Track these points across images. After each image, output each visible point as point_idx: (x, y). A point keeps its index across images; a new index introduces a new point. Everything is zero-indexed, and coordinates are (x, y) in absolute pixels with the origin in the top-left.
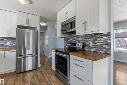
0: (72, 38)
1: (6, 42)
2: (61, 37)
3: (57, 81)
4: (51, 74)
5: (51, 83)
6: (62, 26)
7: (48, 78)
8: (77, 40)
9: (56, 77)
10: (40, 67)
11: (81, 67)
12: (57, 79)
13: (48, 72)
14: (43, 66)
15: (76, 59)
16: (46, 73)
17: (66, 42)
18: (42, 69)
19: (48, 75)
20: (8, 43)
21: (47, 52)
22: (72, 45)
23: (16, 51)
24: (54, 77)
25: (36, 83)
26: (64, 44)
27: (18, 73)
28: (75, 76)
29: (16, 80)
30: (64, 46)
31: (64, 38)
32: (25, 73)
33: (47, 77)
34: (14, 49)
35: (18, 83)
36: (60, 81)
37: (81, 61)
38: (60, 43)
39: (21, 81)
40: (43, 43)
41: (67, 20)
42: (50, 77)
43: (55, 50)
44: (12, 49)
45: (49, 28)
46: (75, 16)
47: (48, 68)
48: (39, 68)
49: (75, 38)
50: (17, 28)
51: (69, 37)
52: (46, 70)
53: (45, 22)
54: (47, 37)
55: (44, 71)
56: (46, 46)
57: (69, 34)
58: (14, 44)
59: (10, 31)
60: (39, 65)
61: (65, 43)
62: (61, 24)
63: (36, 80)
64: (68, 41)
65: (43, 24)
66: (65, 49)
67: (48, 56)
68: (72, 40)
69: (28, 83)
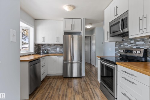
0: (126, 42)
1: (56, 48)
2: (109, 41)
3: (101, 96)
4: (96, 86)
5: (94, 96)
6: (111, 27)
7: (92, 90)
8: (135, 45)
9: (101, 91)
10: (85, 77)
11: (133, 83)
12: (103, 94)
13: (93, 83)
14: (88, 76)
15: (125, 72)
16: (90, 84)
17: (118, 47)
18: (87, 78)
19: (92, 87)
20: (58, 49)
21: (94, 60)
22: (127, 52)
23: (63, 56)
24: (99, 90)
25: (79, 90)
26: (116, 51)
27: (64, 78)
28: (125, 95)
29: (63, 83)
30: (116, 54)
31: (115, 43)
32: (70, 79)
33: (91, 88)
34: (62, 55)
35: (64, 86)
36: (106, 98)
37: (133, 75)
38: (110, 49)
39: (66, 85)
40: (90, 49)
41: (116, 17)
42: (94, 89)
43: (101, 58)
44: (60, 55)
45: (96, 31)
46: (128, 10)
47: (94, 80)
48: (83, 77)
49: (132, 41)
50: (64, 34)
51: (122, 41)
52: (91, 80)
53: (91, 24)
54: (94, 42)
55: (88, 81)
56: (93, 53)
57: (123, 37)
58: (62, 50)
59: (59, 38)
60: (84, 74)
61: (116, 49)
62: (110, 24)
63: (79, 88)
64: (120, 46)
65: (89, 27)
66: (116, 57)
67: (95, 65)
68: (127, 46)
69: (71, 89)
